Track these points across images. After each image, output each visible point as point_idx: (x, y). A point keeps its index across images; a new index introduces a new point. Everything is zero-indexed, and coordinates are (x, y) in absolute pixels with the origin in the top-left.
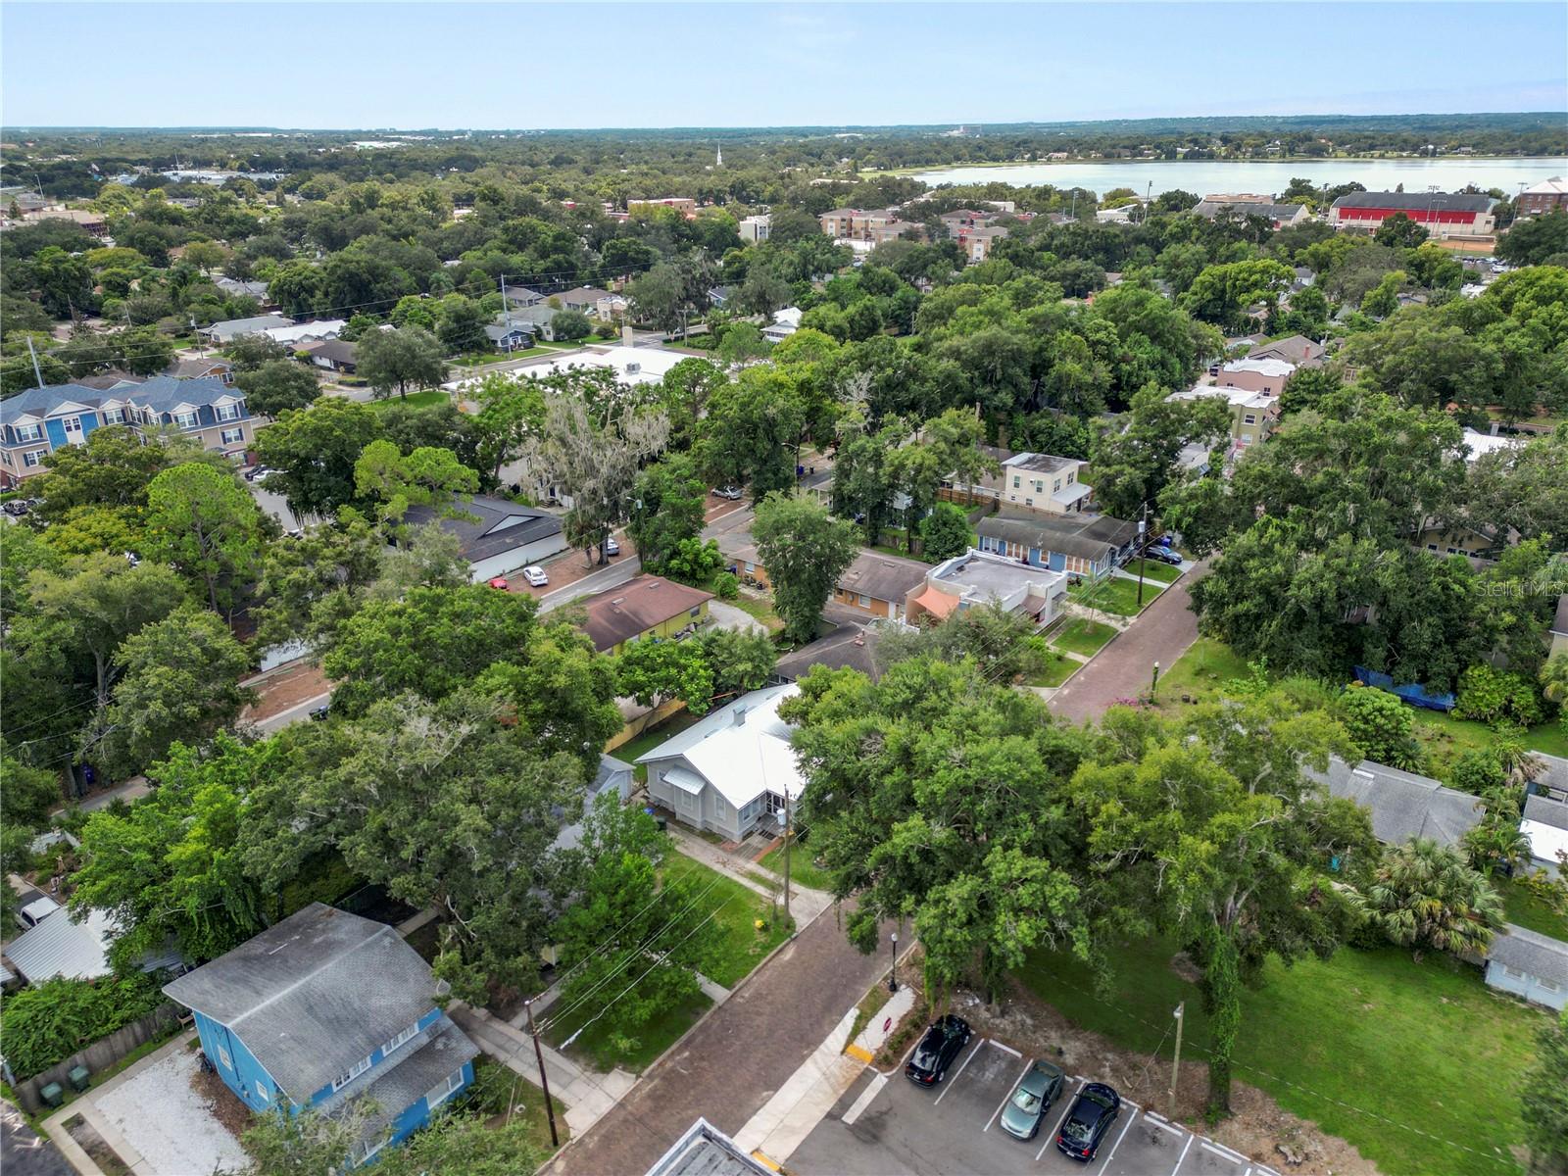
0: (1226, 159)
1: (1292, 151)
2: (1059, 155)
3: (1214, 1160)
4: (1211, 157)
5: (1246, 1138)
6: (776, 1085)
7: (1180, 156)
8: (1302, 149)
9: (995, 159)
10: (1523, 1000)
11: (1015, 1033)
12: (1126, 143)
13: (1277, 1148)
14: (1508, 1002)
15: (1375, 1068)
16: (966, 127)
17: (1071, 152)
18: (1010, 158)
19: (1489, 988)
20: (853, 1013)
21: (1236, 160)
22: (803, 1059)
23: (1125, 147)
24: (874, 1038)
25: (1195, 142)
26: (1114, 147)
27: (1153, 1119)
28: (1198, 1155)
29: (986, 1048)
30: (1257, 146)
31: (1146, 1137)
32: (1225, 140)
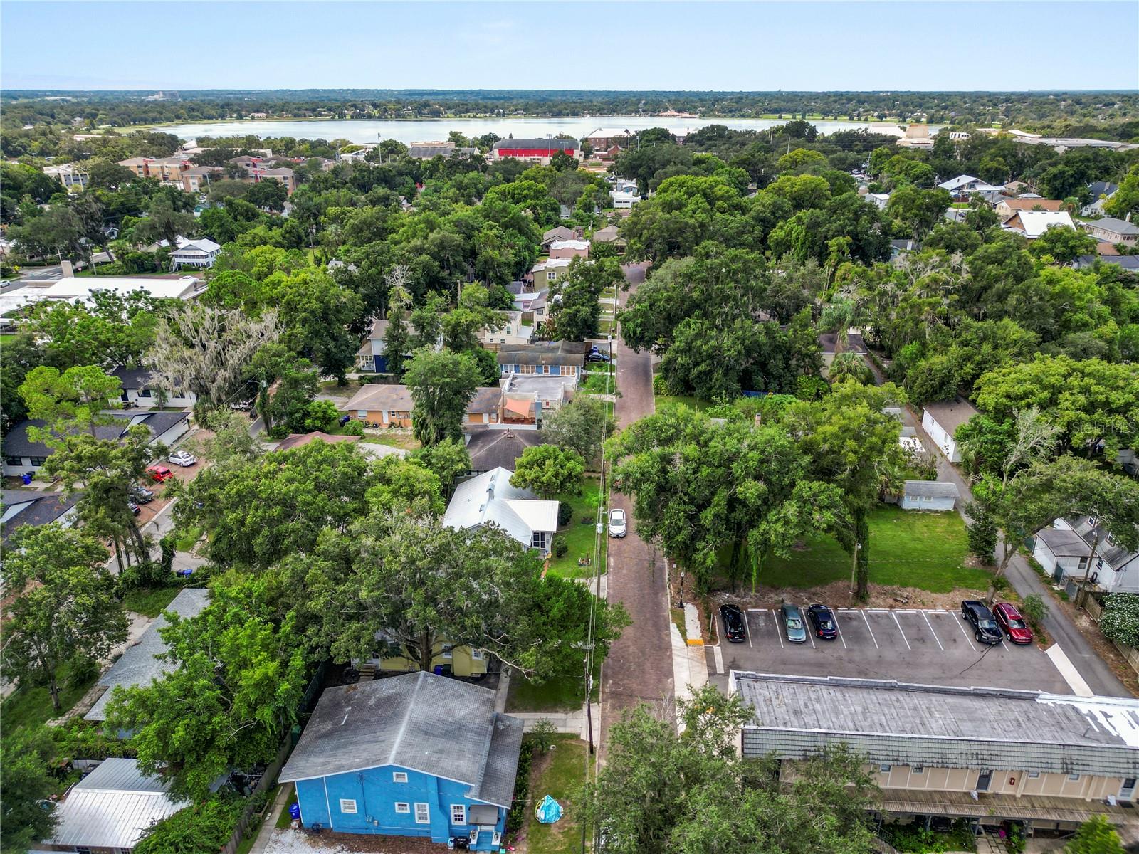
0: (380, 118)
1: (420, 113)
2: (260, 115)
3: (877, 615)
4: (370, 117)
5: (880, 601)
6: (670, 673)
7: (348, 117)
8: (426, 111)
9: (210, 118)
10: (919, 510)
11: (756, 601)
12: (306, 106)
13: (895, 600)
14: (915, 512)
15: (897, 557)
16: (165, 93)
17: (267, 113)
18: (222, 117)
19: (904, 510)
20: (673, 627)
21: (386, 119)
22: (670, 657)
23: (307, 110)
24: (694, 631)
25: (355, 106)
26: (299, 109)
27: (842, 610)
28: (870, 616)
29: (749, 614)
30: (397, 110)
31: (845, 619)
32: (375, 106)
